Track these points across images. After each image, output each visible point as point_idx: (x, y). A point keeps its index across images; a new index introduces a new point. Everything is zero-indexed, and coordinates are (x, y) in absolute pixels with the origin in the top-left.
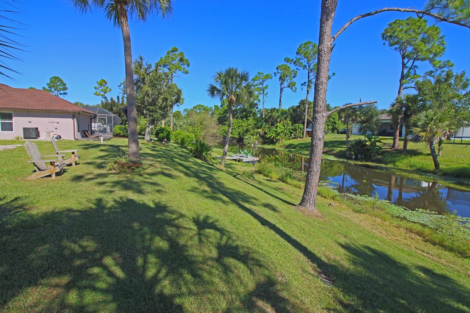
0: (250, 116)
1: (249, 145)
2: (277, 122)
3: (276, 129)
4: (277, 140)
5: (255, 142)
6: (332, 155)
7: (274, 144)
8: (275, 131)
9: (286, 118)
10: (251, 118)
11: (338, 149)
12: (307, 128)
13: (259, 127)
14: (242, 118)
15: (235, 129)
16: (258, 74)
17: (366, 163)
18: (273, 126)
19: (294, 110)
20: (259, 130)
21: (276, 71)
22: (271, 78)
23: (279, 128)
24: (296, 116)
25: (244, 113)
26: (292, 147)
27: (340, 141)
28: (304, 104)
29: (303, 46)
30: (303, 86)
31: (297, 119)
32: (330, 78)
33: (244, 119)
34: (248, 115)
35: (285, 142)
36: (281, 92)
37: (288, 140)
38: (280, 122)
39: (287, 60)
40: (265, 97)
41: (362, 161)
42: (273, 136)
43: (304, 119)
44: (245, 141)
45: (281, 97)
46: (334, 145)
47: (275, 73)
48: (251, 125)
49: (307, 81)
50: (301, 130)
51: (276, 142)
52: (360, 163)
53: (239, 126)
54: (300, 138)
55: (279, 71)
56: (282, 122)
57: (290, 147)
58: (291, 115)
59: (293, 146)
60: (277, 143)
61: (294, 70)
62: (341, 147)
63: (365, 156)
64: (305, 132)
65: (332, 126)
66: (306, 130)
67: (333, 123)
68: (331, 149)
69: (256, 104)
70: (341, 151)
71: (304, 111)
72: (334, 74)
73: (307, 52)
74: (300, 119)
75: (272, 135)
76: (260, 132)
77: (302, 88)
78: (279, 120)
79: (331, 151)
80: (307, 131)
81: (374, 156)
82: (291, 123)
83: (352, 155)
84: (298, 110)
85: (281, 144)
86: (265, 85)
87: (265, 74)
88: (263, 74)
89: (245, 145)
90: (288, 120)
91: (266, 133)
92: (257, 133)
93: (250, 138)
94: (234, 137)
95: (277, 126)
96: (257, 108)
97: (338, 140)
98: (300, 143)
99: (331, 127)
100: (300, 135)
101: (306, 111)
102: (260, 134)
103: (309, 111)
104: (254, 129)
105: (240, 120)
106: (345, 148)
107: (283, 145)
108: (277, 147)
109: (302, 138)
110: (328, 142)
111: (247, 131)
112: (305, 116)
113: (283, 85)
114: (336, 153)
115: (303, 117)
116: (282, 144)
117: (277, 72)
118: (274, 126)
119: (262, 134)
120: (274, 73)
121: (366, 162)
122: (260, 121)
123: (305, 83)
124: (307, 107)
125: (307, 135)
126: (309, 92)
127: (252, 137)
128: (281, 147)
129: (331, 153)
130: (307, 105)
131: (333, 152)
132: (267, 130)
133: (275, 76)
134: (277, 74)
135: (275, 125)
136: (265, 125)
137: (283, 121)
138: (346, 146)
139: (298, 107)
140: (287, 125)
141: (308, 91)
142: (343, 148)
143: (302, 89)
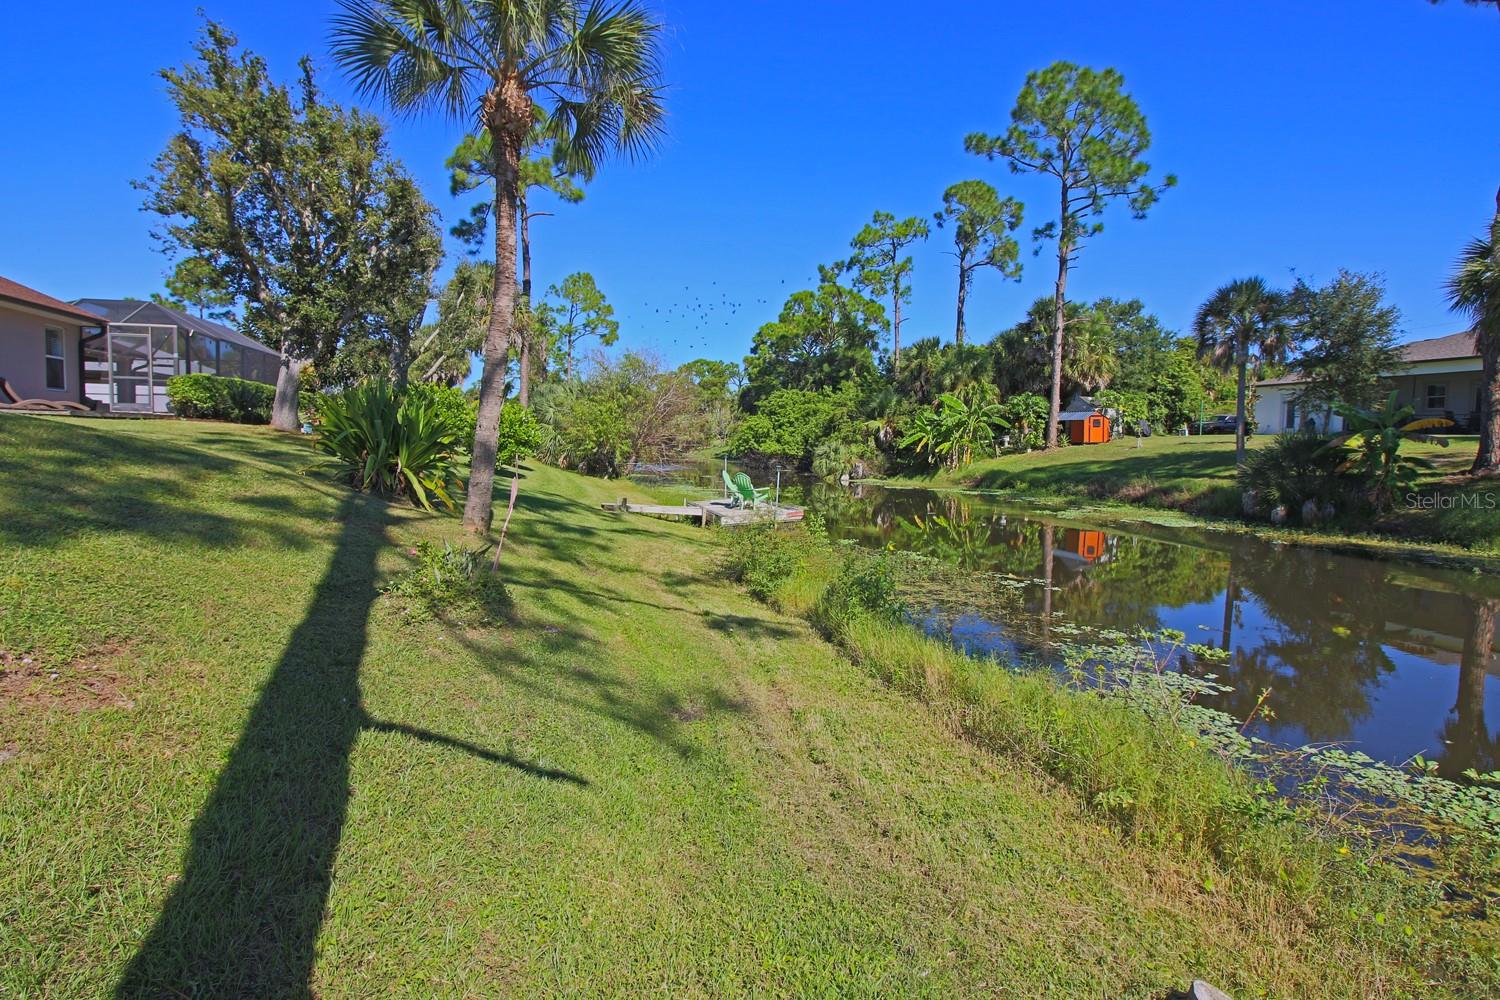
0: (848, 377)
1: (830, 479)
2: (941, 389)
3: (938, 413)
4: (942, 459)
5: (854, 469)
6: (1171, 507)
7: (928, 474)
8: (931, 422)
9: (976, 373)
10: (851, 383)
11: (1203, 484)
12: (1063, 408)
13: (874, 410)
14: (818, 385)
15: (791, 424)
16: (875, 221)
17: (1353, 541)
18: (926, 406)
19: (1010, 342)
20: (874, 424)
21: (942, 207)
22: (926, 234)
23: (948, 412)
24: (1018, 366)
25: (826, 367)
26: (999, 482)
27: (1205, 455)
28: (1049, 314)
29: (1038, 81)
30: (1043, 241)
31: (1020, 375)
32: (1155, 200)
33: (828, 389)
34: (842, 374)
35: (972, 466)
36: (962, 282)
37: (989, 460)
38: (953, 387)
39: (974, 145)
40: (900, 301)
41: (1323, 530)
42: (925, 440)
43: (1051, 377)
44: (816, 463)
45: (962, 301)
46: (1179, 470)
47: (938, 216)
48: (845, 405)
49: (1056, 216)
50: (1039, 417)
51: (936, 467)
52: (1317, 539)
53: (808, 414)
54: (1034, 447)
55: (954, 206)
56: (960, 387)
57: (993, 482)
58: (997, 362)
59: (1004, 478)
60: (941, 471)
61: (1010, 199)
62: (1211, 476)
63: (1341, 507)
64: (1054, 427)
65: (1167, 406)
66: (1057, 416)
67: (1171, 393)
68: (1167, 484)
69: (871, 335)
70: (1214, 490)
71: (1051, 342)
72: (1171, 181)
73: (1052, 98)
74: (1036, 375)
75: (920, 440)
76: (878, 430)
77: (1036, 246)
78: (947, 382)
79: (1166, 492)
80: (1060, 422)
81: (1387, 509)
82: (997, 391)
83: (1272, 505)
84: (1026, 339)
85: (956, 474)
86: (900, 259)
87: (899, 220)
88: (892, 218)
89: (818, 479)
90: (985, 380)
91: (899, 434)
92: (867, 434)
93: (836, 451)
94: (786, 454)
95: (941, 405)
96: (875, 347)
97: (1199, 449)
98: (1032, 467)
99: (1165, 411)
100: (1036, 437)
101: (1059, 340)
102: (877, 439)
103: (1071, 340)
104: (857, 418)
105: (811, 394)
106: (1232, 477)
107: (964, 477)
108: (940, 484)
109: (1043, 449)
110: (1153, 459)
111: (830, 428)
112: (1052, 361)
113: (968, 256)
114: (1191, 501)
115: (1047, 369)
116: (961, 474)
117: (947, 210)
118: (930, 403)
119: (885, 436)
120: (935, 215)
121: (1348, 536)
122: (880, 391)
123: (1051, 226)
124: (1061, 324)
125: (1064, 437)
126: (1070, 264)
127: (843, 449)
128: (956, 482)
129: (1168, 500)
130: (1060, 316)
131: (1176, 495)
132: (901, 422)
133: (940, 225)
134: (945, 216)
135: (936, 402)
136: (899, 402)
137: (966, 385)
138: (1235, 472)
139: (1026, 328)
140: (983, 399)
141: (1063, 262)
142: (1224, 480)
143: (1036, 253)
